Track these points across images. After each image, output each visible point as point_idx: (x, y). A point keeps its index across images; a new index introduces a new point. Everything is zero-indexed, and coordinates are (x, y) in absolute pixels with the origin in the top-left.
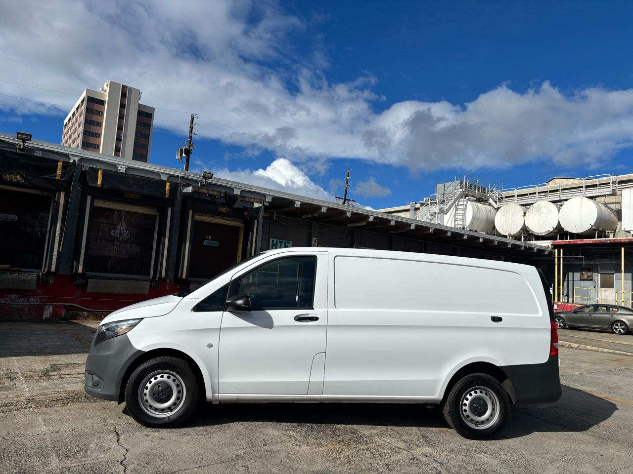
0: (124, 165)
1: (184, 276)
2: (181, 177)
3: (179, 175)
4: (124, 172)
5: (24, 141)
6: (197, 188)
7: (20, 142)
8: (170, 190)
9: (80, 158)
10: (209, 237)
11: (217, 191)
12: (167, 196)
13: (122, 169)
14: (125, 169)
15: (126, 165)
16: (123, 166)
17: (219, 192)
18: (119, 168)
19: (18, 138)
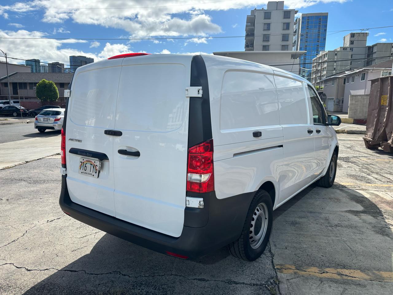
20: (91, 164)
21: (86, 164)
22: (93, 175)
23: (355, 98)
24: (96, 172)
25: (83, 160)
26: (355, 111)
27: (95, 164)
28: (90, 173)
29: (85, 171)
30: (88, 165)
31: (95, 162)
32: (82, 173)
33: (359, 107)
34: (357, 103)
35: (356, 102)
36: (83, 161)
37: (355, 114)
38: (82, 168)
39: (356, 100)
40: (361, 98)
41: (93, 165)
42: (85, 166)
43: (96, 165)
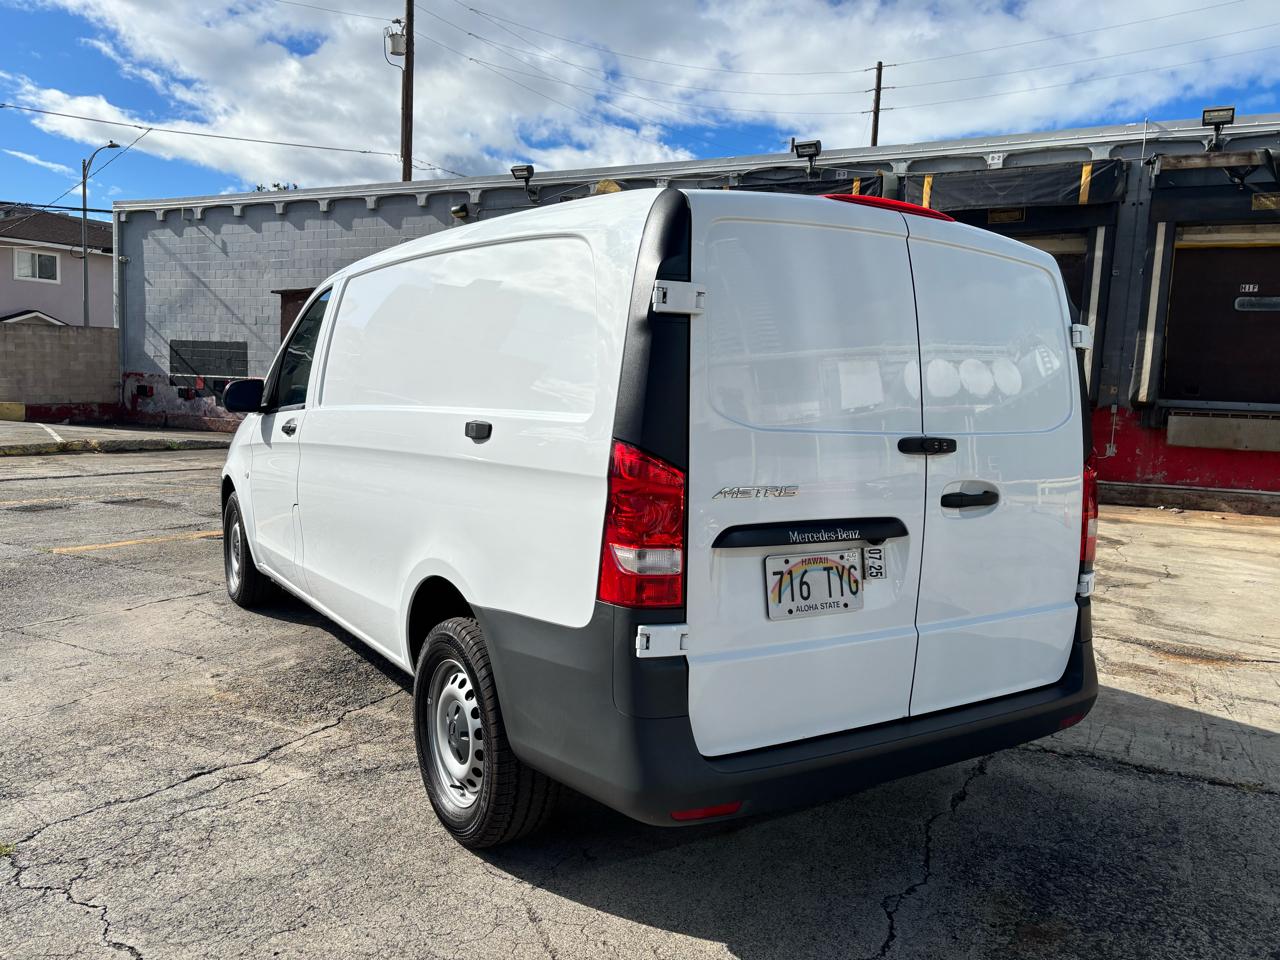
0: (999, 152)
1: (1143, 396)
2: (1149, 142)
3: (1143, 137)
4: (1000, 166)
5: (811, 157)
6: (1172, 161)
7: (804, 163)
8: (1093, 183)
9: (909, 162)
10: (1250, 288)
11: (1238, 155)
12: (1084, 198)
13: (996, 161)
14: (1001, 161)
15: (1003, 151)
16: (996, 155)
17: (1244, 154)
18: (990, 162)
19: (799, 156)
20: (828, 569)
21: (806, 572)
22: (846, 605)
23: (12, 332)
24: (854, 589)
25: (787, 562)
26: (20, 377)
27: (843, 562)
28: (831, 600)
29: (804, 603)
30: (816, 577)
31: (842, 557)
32: (790, 612)
33: (29, 367)
34: (21, 351)
35: (17, 346)
36: (785, 568)
37: (20, 388)
38: (786, 595)
39: (17, 341)
40: (34, 334)
41: (835, 569)
42: (802, 583)
43: (847, 566)
